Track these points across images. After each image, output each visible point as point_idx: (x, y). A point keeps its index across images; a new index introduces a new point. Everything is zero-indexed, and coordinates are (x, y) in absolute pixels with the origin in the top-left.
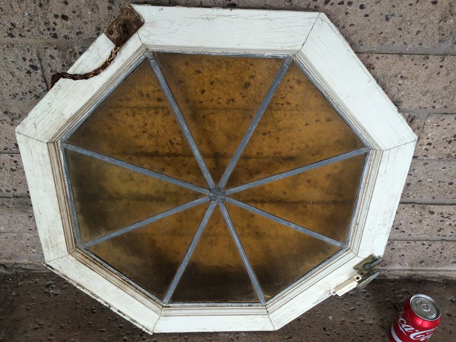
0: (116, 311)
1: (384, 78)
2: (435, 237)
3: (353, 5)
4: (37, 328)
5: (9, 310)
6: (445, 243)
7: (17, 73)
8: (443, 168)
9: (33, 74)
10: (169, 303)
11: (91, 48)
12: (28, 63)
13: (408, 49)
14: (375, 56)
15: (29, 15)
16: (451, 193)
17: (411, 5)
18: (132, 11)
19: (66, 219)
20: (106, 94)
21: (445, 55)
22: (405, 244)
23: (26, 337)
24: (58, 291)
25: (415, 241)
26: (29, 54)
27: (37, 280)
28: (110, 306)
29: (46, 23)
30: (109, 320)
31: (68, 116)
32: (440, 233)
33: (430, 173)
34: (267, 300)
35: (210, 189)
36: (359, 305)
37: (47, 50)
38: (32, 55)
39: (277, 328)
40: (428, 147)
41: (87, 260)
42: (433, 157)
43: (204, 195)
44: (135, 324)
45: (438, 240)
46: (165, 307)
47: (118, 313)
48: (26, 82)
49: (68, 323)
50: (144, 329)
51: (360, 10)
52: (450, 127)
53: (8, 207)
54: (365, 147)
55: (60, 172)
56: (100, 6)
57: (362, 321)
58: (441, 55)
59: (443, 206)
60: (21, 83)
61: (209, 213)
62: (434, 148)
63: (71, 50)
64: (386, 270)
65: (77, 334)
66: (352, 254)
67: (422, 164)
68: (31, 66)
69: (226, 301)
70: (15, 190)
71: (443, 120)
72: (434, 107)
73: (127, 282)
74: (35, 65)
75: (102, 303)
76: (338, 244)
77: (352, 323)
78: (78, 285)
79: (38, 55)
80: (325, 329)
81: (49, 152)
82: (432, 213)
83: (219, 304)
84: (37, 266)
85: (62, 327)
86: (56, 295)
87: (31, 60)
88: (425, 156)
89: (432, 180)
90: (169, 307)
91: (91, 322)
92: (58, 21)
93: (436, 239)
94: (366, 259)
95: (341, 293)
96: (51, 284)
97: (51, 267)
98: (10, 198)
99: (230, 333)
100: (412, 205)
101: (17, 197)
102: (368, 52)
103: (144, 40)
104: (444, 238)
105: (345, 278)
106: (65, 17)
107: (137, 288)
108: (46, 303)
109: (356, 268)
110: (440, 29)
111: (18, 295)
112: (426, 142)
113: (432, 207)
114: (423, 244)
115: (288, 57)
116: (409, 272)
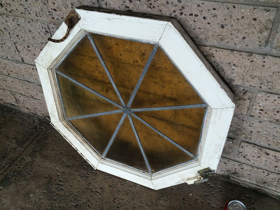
0: (80, 153)
1: (222, 63)
2: (272, 170)
3: (198, 17)
4: (52, 150)
5: (45, 138)
7: (41, 33)
8: (275, 128)
9: (47, 35)
10: (105, 157)
11: (60, 28)
13: (238, 48)
14: (215, 49)
15: (41, 8)
17: (238, 19)
20: (70, 50)
21: (266, 55)
22: (250, 168)
23: (47, 152)
25: (258, 168)
28: (77, 150)
29: (49, 12)
31: (54, 59)
32: (276, 169)
33: (265, 129)
34: (152, 172)
35: (123, 107)
36: (212, 194)
37: (50, 24)
38: (45, 26)
39: (156, 189)
40: (261, 112)
41: (68, 126)
42: (265, 119)
43: (121, 109)
44: (88, 162)
46: (103, 159)
49: (65, 152)
50: (92, 166)
51: (203, 20)
52: (276, 102)
54: (204, 103)
56: (68, 6)
57: (209, 203)
58: (262, 55)
59: (275, 152)
60: (43, 38)
61: (123, 119)
62: (266, 113)
64: (240, 180)
65: (66, 158)
66: (198, 163)
67: (258, 121)
68: (45, 31)
69: (132, 166)
71: (269, 97)
72: (261, 87)
73: (86, 141)
74: (47, 31)
75: (74, 147)
76: (192, 155)
77: (202, 202)
78: (64, 136)
79: (48, 26)
80: (184, 199)
82: (268, 154)
83: (128, 166)
85: (62, 153)
87: (45, 28)
88: (259, 117)
89: (267, 133)
90: (105, 159)
92: (53, 11)
93: (274, 172)
94: (205, 169)
95: (190, 182)
97: (53, 125)
99: (132, 182)
100: (253, 145)
102: (210, 46)
103: (81, 27)
105: (193, 175)
106: (55, 10)
107: (90, 146)
109: (199, 172)
110: (259, 37)
111: (51, 132)
112: (259, 108)
113: (268, 150)
114: (264, 172)
115: (156, 44)
116: (256, 186)
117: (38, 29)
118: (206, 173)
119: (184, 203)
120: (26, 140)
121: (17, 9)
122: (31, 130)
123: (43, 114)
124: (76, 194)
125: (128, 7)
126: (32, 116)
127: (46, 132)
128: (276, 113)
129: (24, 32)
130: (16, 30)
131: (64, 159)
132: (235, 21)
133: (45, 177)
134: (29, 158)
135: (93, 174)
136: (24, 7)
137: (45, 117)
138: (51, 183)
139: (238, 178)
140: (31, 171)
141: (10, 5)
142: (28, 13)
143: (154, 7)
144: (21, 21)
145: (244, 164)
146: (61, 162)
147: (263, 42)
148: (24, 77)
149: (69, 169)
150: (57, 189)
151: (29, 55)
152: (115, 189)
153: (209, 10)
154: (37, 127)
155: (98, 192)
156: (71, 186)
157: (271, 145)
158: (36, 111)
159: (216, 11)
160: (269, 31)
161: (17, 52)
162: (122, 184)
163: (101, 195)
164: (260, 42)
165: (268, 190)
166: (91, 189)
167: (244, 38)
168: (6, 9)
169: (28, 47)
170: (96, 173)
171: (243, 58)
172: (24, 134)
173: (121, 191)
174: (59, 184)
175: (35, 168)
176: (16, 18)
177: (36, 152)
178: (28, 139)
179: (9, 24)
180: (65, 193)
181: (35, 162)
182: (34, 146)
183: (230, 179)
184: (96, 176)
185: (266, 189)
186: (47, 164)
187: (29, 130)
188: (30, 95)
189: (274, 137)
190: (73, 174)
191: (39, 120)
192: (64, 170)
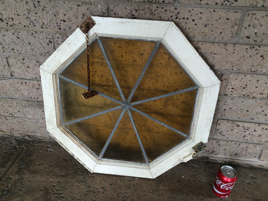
0: (76, 158)
1: (206, 54)
2: (242, 140)
3: (189, 20)
4: (40, 165)
5: (28, 155)
6: (247, 144)
7: (43, 44)
8: (242, 102)
9: (50, 45)
10: (102, 158)
11: (73, 34)
12: (48, 40)
13: (217, 41)
14: (201, 43)
15: (50, 19)
16: (248, 116)
17: (216, 20)
18: (91, 19)
19: (58, 110)
20: (78, 54)
21: (236, 44)
22: (226, 142)
23: (34, 168)
24: (52, 150)
25: (231, 141)
26: (49, 36)
27: (43, 144)
28: (74, 155)
29: (56, 23)
30: (74, 165)
31: (62, 63)
32: (245, 138)
33: (235, 104)
34: (149, 162)
35: (123, 102)
36: (199, 173)
37: (56, 34)
38: (50, 36)
39: (154, 177)
40: (232, 90)
42: (236, 96)
43: (120, 105)
44: (85, 166)
45: (244, 142)
46: (100, 160)
47: (77, 159)
48: (46, 48)
49: (54, 164)
50: (89, 170)
51: (193, 22)
52: (243, 80)
53: (34, 106)
54: (196, 86)
55: (57, 88)
57: (200, 180)
58: (233, 44)
59: (244, 123)
60: (45, 48)
61: (122, 114)
62: (236, 91)
63: (66, 35)
64: (217, 157)
65: (58, 169)
66: (191, 140)
67: (231, 98)
68: (49, 41)
69: (129, 161)
70: (38, 98)
71: (238, 76)
72: (233, 69)
73: (83, 145)
74: (51, 41)
75: (70, 153)
76: (185, 135)
77: (194, 180)
78: (60, 143)
79: (52, 36)
80: (179, 181)
81: (53, 78)
82: (238, 126)
83: (127, 162)
84: (44, 138)
85: (51, 165)
86: (51, 151)
87: (49, 39)
88: (231, 94)
89: (237, 108)
90: (102, 160)
91: (65, 165)
92: (62, 22)
94: (198, 144)
95: (186, 160)
96: (49, 147)
97: (49, 133)
98: (35, 102)
99: (130, 177)
100: (227, 121)
101: (38, 101)
102: (197, 41)
103: (95, 31)
104: (247, 141)
105: (188, 153)
106: (64, 21)
107: (87, 149)
108: (46, 154)
109: (193, 148)
110: (231, 31)
111: (34, 149)
112: (231, 87)
113: (238, 122)
114: (236, 144)
115: (158, 41)
116: (230, 160)
117: (42, 40)
118: (200, 147)
119: (180, 184)
120: (7, 161)
121: (20, 23)
122: (10, 151)
123: (21, 134)
124: (79, 198)
125: (134, 15)
126: (7, 138)
127: (28, 150)
128: (242, 89)
129: (22, 45)
130: (13, 44)
131: (56, 170)
132: (214, 21)
133: (40, 190)
134: (17, 176)
135: (89, 178)
136: (30, 20)
137: (24, 136)
138: (49, 194)
139: (215, 156)
140: (23, 187)
141: (12, 19)
142: (33, 25)
143: (155, 14)
144: (23, 34)
145: (220, 140)
146: (54, 173)
147: (235, 34)
148: (7, 94)
149: (64, 178)
150: (57, 197)
151: (23, 68)
152: (116, 186)
153: (197, 14)
154: (16, 147)
155: (100, 192)
156: (71, 192)
157: (240, 118)
158: (12, 132)
159: (202, 14)
160: (238, 26)
161: (7, 67)
162: (121, 180)
163: (104, 194)
164: (232, 34)
165: (239, 161)
166: (93, 191)
167: (221, 33)
168: (7, 23)
169: (23, 60)
170: (94, 176)
171: (221, 48)
172: (3, 155)
173: (123, 186)
174: (57, 193)
175: (25, 184)
176: (17, 31)
177: (22, 170)
178: (9, 159)
179: (5, 38)
180: (67, 199)
181: (24, 178)
182: (18, 164)
183: (209, 159)
184: (94, 179)
185: (238, 160)
186: (38, 177)
187: (7, 151)
188: (9, 114)
189: (242, 110)
190: (70, 181)
191: (17, 140)
192: (59, 180)
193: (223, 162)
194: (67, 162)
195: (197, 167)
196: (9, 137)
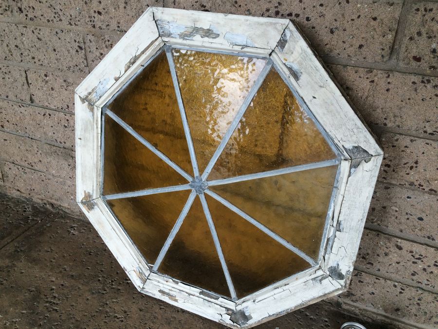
117: (69, 45)
120: (5, 235)
121: (42, 15)
122: (17, 221)
123: (42, 200)
124: (79, 319)
125: (205, 7)
126: (23, 202)
127: (43, 225)
128: (408, 171)
129: (44, 50)
130: (33, 49)
131: (66, 265)
132: (348, 22)
133: (29, 290)
134: (7, 261)
135: (113, 290)
136: (54, 11)
137: (45, 204)
138: (38, 300)
139: (355, 304)
140: (7, 280)
141: (33, 8)
142: (58, 19)
143: (240, 6)
144: (45, 32)
145: (364, 272)
146: (61, 269)
147: (387, 49)
148: (27, 131)
149: (72, 281)
150: (47, 309)
151: (45, 89)
152: (148, 315)
153: (314, 7)
154: (29, 217)
155: (118, 318)
156: (72, 306)
157: (404, 232)
158: (31, 195)
159: (324, 8)
160: (394, 33)
161: (26, 86)
162: (162, 307)
163: (123, 323)
164: (383, 49)
165: (403, 325)
166: (107, 312)
167: (361, 46)
168: (26, 15)
169: (46, 76)
170: (119, 289)
171: (360, 77)
172: (5, 227)
173: (160, 317)
174: (51, 302)
175: (13, 276)
176: (38, 28)
177: (19, 253)
178: (10, 234)
179: (24, 39)
180: (60, 316)
181: (15, 266)
182: (19, 243)
183: (341, 307)
184: (118, 294)
185: (400, 324)
186: (36, 271)
187: (13, 221)
188: (28, 164)
189: (409, 216)
190: (79, 288)
191: (34, 208)
192: (64, 282)
193: (370, 320)
194: (89, 256)
195: (312, 317)
196: (26, 201)
